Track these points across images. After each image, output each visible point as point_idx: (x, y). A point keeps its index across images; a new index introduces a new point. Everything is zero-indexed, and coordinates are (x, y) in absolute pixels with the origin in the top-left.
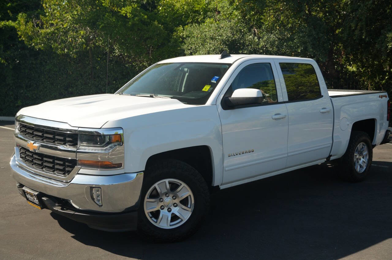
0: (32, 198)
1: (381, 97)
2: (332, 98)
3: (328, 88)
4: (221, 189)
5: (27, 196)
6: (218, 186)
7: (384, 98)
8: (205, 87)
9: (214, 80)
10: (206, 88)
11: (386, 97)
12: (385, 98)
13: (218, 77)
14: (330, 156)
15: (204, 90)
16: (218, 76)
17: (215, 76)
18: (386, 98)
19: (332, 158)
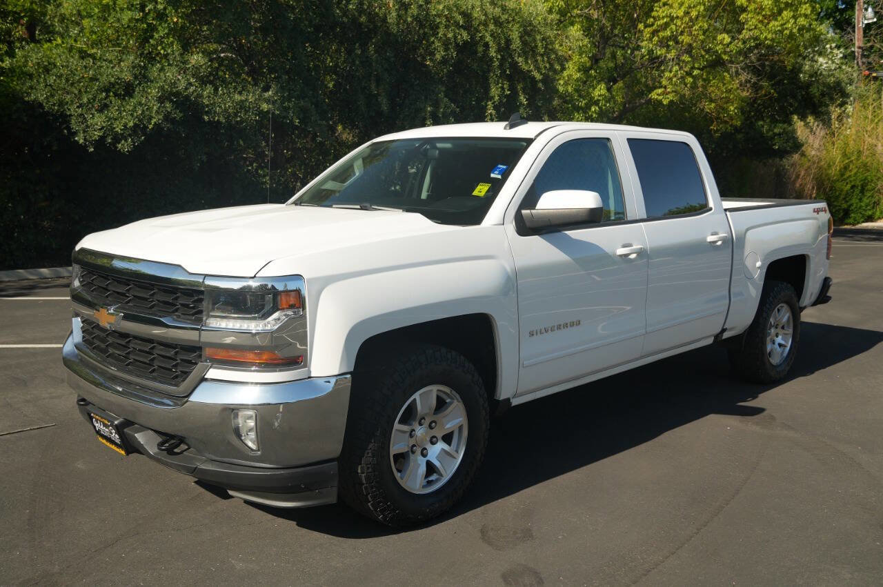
0: (107, 430)
1: (817, 211)
2: (728, 213)
3: (721, 196)
4: (513, 405)
5: (96, 425)
6: (508, 400)
7: (822, 214)
8: (479, 187)
9: (496, 172)
10: (481, 190)
11: (825, 211)
12: (824, 213)
13: (505, 167)
14: (724, 330)
15: (476, 193)
16: (505, 165)
17: (498, 165)
18: (826, 213)
19: (726, 335)
